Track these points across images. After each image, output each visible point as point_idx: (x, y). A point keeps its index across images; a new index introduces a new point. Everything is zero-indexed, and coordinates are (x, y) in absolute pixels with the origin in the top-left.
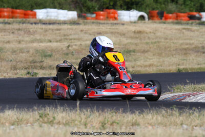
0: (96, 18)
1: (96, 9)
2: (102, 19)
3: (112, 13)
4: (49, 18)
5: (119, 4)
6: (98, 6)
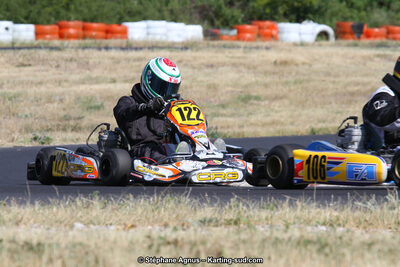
1: (240, 20)
3: (268, 28)
4: (150, 37)
5: (281, 10)
6: (243, 16)
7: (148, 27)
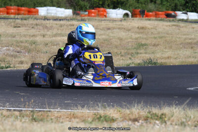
0: (89, 15)
1: (88, 7)
4: (49, 15)
5: (107, 3)
7: (48, 10)
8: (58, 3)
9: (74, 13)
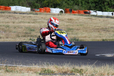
0: (40, 11)
1: (39, 7)
2: (43, 12)
6: (40, 5)
7: (16, 8)
8: (22, 4)
9: (31, 10)
